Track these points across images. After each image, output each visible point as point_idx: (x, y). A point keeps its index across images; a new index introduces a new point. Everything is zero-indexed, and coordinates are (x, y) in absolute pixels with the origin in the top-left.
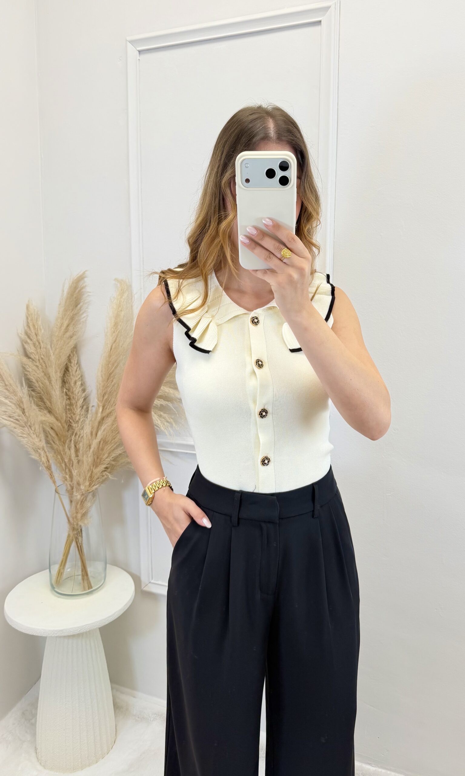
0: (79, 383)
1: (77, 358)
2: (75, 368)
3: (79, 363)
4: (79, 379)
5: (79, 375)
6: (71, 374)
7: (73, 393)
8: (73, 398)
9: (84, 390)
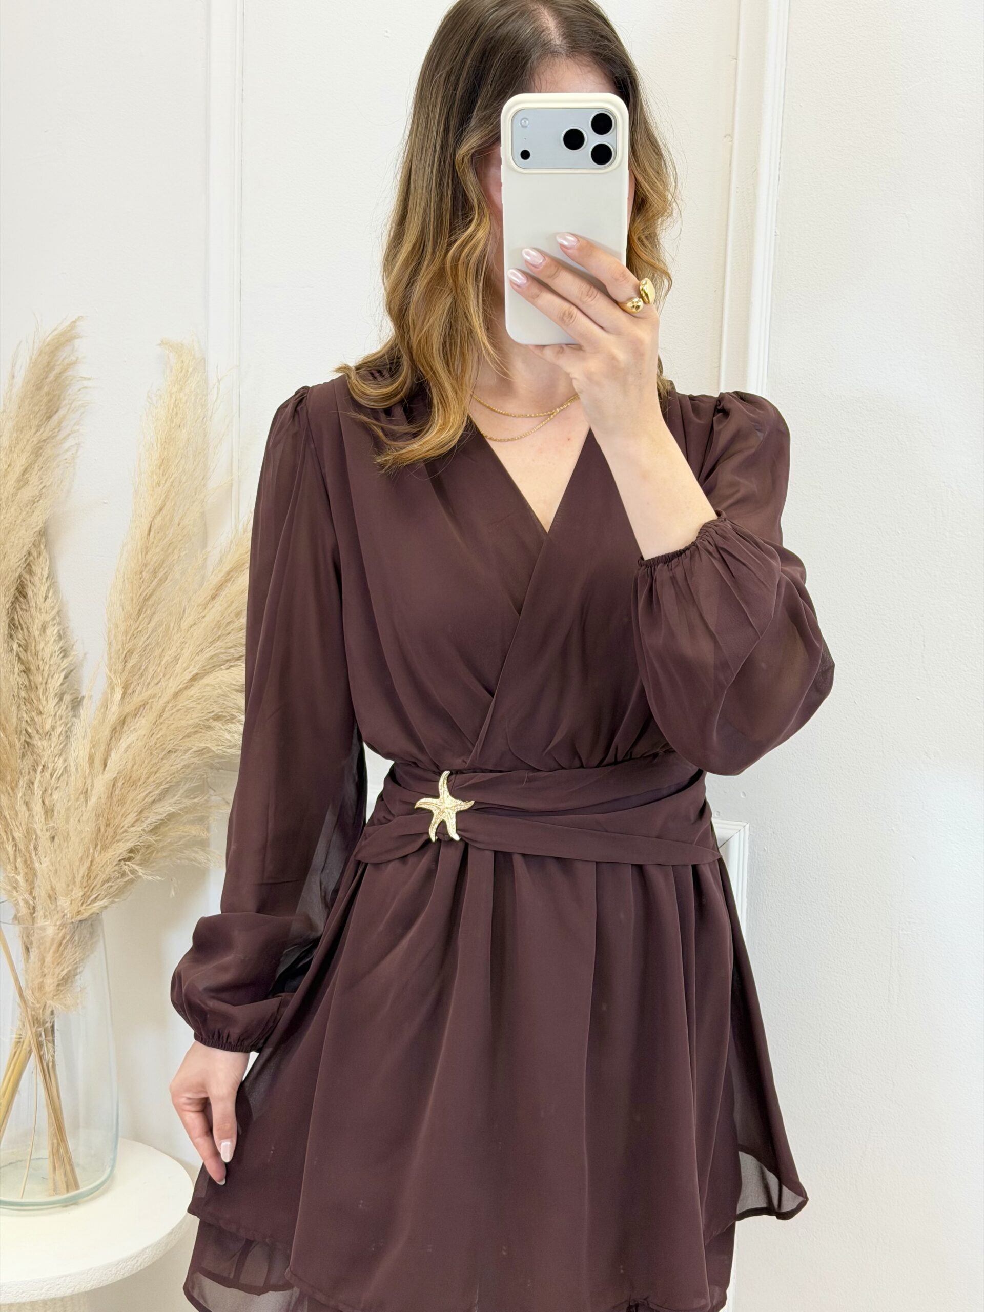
0: (52, 631)
1: (48, 562)
2: (44, 589)
3: (51, 577)
4: (54, 619)
5: (53, 608)
6: (33, 604)
7: (36, 654)
8: (38, 669)
9: (65, 653)
